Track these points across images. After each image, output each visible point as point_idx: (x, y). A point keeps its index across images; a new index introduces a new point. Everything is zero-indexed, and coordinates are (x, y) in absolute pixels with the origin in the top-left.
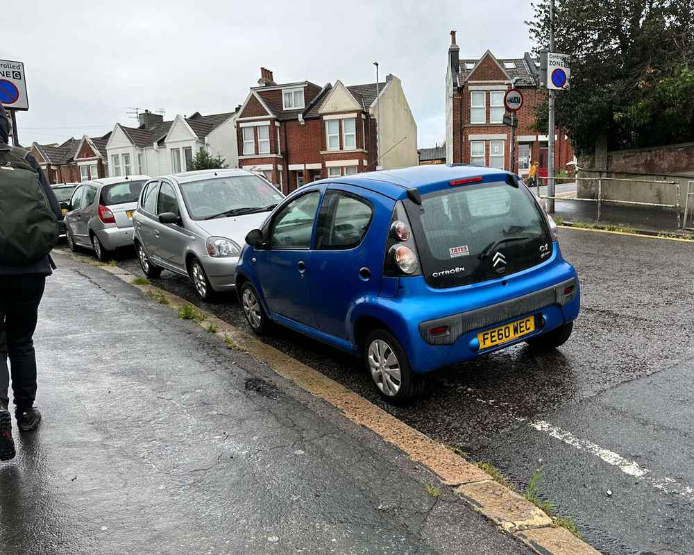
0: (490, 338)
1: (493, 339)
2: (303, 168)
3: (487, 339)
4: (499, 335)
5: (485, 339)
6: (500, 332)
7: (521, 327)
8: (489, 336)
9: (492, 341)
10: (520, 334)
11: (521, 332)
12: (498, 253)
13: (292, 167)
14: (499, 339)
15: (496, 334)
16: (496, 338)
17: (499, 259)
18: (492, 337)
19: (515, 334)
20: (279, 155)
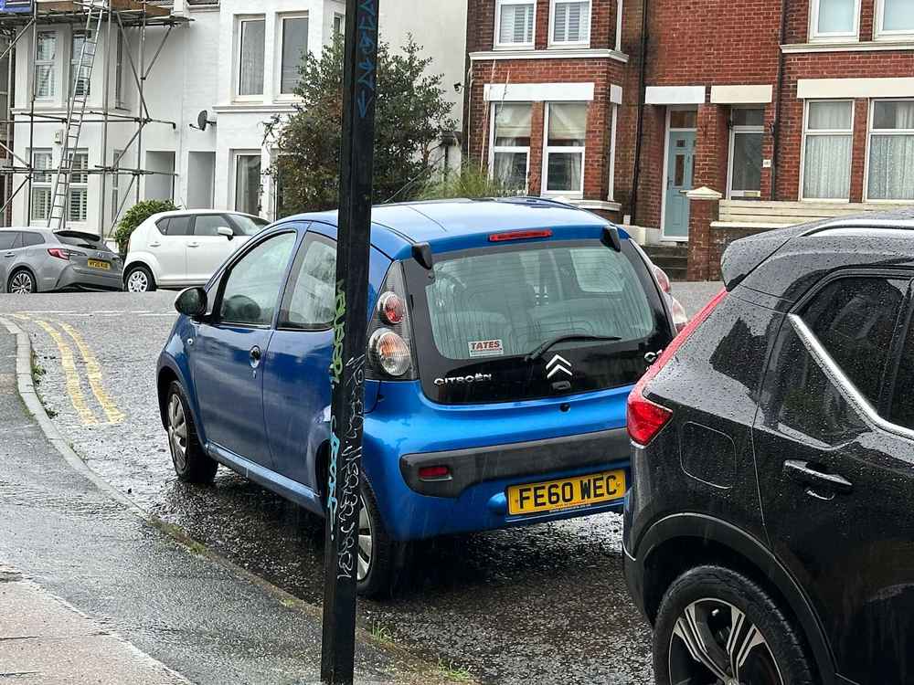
0: (532, 498)
1: (540, 501)
2: (701, 100)
3: (528, 498)
4: (550, 495)
5: (522, 499)
6: (553, 490)
7: (596, 488)
8: (531, 494)
9: (537, 504)
10: (593, 500)
11: (596, 495)
12: (557, 357)
13: (656, 95)
14: (551, 502)
15: (545, 492)
16: (546, 499)
17: (558, 367)
18: (536, 497)
19: (583, 498)
20: (617, 54)
